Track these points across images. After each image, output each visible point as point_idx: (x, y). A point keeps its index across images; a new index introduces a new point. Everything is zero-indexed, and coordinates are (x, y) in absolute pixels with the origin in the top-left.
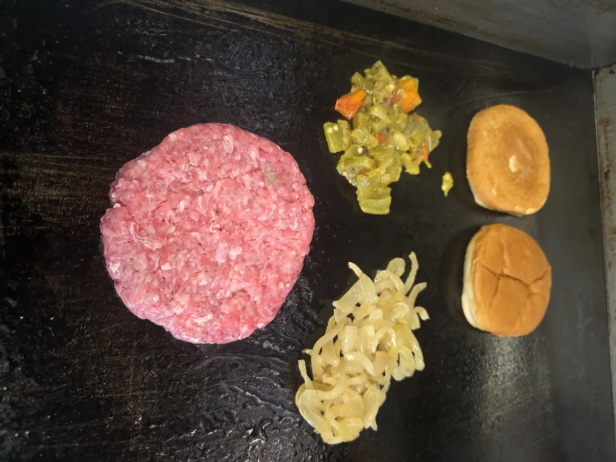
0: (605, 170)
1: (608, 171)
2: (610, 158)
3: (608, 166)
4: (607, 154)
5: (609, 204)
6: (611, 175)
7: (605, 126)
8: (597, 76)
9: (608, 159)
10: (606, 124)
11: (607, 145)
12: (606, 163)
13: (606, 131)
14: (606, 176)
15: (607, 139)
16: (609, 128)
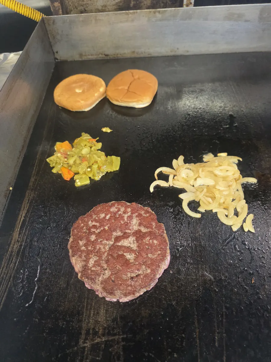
0: (104, 56)
1: (105, 55)
3: (102, 55)
4: (96, 55)
5: (120, 54)
6: (106, 53)
8: (59, 59)
9: (99, 55)
10: (82, 55)
11: (92, 55)
12: (100, 56)
13: (85, 55)
14: (107, 55)
15: (89, 55)
16: (84, 54)
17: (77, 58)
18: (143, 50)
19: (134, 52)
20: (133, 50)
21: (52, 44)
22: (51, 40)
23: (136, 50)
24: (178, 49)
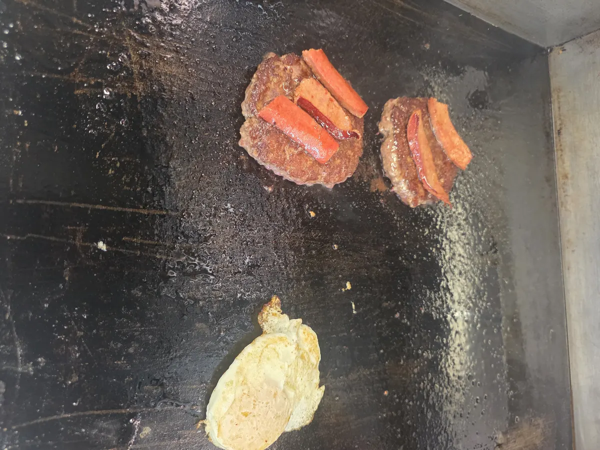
0: (558, 128)
1: (561, 129)
2: (562, 118)
3: (560, 124)
4: (560, 115)
5: (561, 155)
6: (563, 131)
7: (558, 92)
8: (551, 54)
9: (560, 119)
10: (558, 91)
11: (559, 108)
12: (559, 122)
13: (558, 96)
14: (559, 132)
15: (559, 102)
16: (562, 94)
17: (554, 83)
18: (570, 191)
19: (566, 177)
20: (569, 176)
21: (578, 40)
22: (585, 37)
23: (569, 182)
24: (573, 251)
